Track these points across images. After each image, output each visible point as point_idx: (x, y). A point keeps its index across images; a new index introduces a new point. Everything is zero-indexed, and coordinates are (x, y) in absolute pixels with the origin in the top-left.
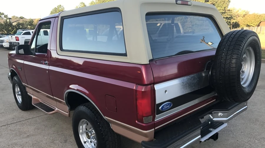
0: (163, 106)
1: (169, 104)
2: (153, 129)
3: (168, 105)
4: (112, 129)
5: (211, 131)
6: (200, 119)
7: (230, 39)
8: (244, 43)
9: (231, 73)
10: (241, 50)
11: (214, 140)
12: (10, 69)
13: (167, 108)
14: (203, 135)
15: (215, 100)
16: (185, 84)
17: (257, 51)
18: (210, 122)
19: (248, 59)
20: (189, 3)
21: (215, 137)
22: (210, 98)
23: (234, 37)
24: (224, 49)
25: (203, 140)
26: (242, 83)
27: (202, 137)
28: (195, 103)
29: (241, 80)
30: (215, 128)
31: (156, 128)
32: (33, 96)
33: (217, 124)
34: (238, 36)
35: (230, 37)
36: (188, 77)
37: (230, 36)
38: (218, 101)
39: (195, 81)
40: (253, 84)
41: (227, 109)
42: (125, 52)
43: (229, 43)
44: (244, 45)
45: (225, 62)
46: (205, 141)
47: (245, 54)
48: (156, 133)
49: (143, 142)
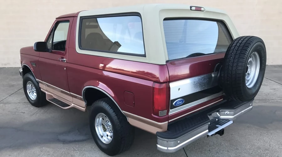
0: (176, 102)
1: (181, 100)
2: (167, 122)
3: (180, 102)
4: (128, 122)
5: (218, 127)
6: (208, 116)
7: (238, 44)
8: (250, 48)
9: (237, 75)
10: (247, 54)
11: (220, 135)
12: (23, 65)
13: (180, 104)
14: (210, 129)
15: (222, 99)
16: (196, 83)
17: (262, 56)
18: (217, 120)
19: (254, 63)
20: (202, 9)
21: (221, 132)
22: (218, 97)
23: (241, 42)
24: (232, 53)
25: (210, 134)
26: (247, 85)
27: (209, 131)
28: (205, 101)
29: (246, 82)
30: (222, 124)
31: (169, 121)
32: (46, 93)
33: (224, 121)
34: (245, 42)
35: (237, 43)
36: (199, 77)
37: (238, 41)
38: (226, 101)
39: (206, 81)
40: (258, 86)
41: (233, 107)
42: (144, 53)
43: (236, 48)
44: (250, 50)
45: (233, 65)
46: (212, 135)
47: (251, 58)
48: (170, 125)
49: (158, 132)
